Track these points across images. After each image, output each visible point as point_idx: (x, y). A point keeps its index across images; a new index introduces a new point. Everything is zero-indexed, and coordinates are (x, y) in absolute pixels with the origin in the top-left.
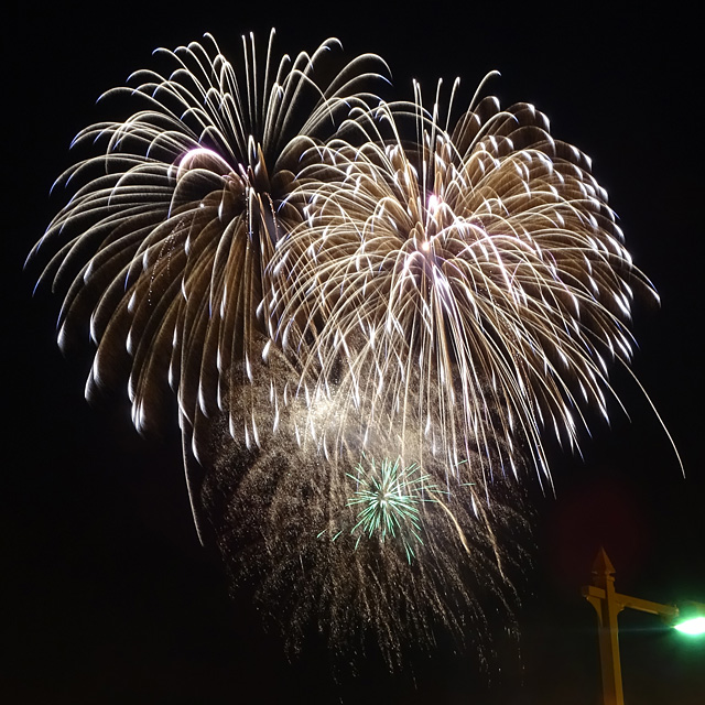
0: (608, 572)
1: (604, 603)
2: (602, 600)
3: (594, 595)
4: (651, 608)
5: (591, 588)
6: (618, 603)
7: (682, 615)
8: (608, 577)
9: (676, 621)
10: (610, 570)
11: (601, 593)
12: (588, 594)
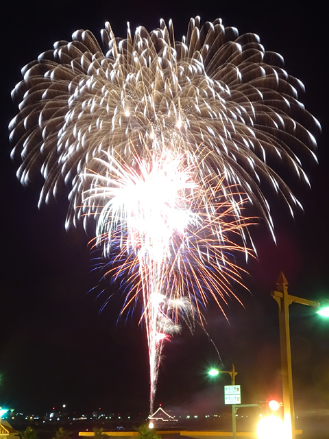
0: (284, 284)
1: (282, 300)
2: (281, 298)
3: (277, 296)
4: (305, 302)
5: (276, 292)
6: (289, 300)
7: (321, 305)
8: (284, 287)
9: (317, 310)
10: (285, 283)
11: (280, 294)
12: (274, 295)
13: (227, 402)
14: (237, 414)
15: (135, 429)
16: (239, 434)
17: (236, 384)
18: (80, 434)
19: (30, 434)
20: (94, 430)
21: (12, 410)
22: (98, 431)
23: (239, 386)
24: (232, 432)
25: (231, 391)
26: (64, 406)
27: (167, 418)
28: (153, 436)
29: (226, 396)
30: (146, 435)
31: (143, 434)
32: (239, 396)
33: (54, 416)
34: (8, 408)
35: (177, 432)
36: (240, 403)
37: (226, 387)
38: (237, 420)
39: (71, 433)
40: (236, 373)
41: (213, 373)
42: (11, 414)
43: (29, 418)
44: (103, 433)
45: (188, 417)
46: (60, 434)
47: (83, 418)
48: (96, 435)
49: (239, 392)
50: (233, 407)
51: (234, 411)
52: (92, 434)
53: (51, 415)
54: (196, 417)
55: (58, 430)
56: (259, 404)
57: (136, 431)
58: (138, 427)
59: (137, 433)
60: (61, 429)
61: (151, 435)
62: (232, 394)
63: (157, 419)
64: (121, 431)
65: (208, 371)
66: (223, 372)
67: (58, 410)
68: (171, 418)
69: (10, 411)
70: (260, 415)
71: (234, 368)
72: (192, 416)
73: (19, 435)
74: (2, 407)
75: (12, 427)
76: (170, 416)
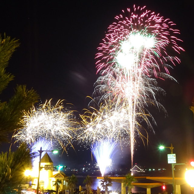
3: (192, 109)
5: (192, 107)
13: (169, 162)
14: (174, 168)
15: (123, 176)
16: (176, 178)
17: (173, 153)
19: (74, 178)
21: (65, 167)
23: (175, 155)
24: (172, 177)
25: (171, 157)
26: (89, 164)
27: (139, 170)
28: (132, 179)
29: (168, 160)
30: (129, 179)
32: (175, 159)
34: (62, 165)
35: (144, 177)
36: (175, 162)
37: (168, 155)
38: (174, 171)
40: (173, 148)
41: (162, 148)
43: (73, 170)
44: (108, 178)
45: (150, 170)
46: (88, 178)
47: (99, 170)
49: (175, 157)
50: (172, 165)
51: (173, 167)
52: (103, 178)
53: (84, 169)
54: (154, 170)
55: (87, 176)
56: (186, 163)
58: (125, 175)
59: (125, 178)
61: (131, 179)
62: (172, 159)
63: (135, 171)
64: (117, 177)
65: (159, 147)
66: (166, 147)
67: (86, 166)
68: (141, 171)
69: (64, 167)
70: (186, 169)
71: (172, 145)
72: (152, 169)
73: (69, 179)
74: (60, 165)
75: (65, 175)
76: (141, 170)
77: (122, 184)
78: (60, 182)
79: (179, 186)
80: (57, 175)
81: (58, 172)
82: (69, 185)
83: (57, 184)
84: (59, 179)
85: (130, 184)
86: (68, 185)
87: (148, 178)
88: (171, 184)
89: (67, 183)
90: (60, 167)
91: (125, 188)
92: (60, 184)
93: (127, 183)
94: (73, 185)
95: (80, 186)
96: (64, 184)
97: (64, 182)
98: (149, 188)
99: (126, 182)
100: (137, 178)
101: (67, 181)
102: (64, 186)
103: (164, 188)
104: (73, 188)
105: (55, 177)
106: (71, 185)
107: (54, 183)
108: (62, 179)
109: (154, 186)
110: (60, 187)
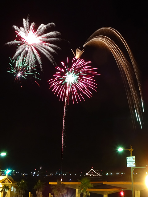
13: (128, 166)
15: (79, 180)
16: (135, 183)
18: (50, 183)
19: (23, 184)
20: (57, 181)
21: (14, 171)
22: (59, 182)
23: (134, 157)
24: (131, 182)
25: (130, 159)
26: (41, 168)
27: (96, 174)
28: (88, 184)
29: (127, 163)
30: (85, 184)
31: (83, 183)
32: (135, 162)
33: (35, 174)
34: (10, 169)
35: (101, 182)
36: (135, 166)
37: (127, 157)
38: (134, 175)
39: (45, 183)
40: (133, 150)
41: (120, 150)
42: (13, 173)
43: (22, 175)
44: (62, 183)
45: (107, 174)
46: (39, 183)
47: (51, 175)
48: (58, 184)
49: (135, 160)
50: (132, 168)
51: (132, 171)
52: (56, 183)
53: (34, 173)
54: (111, 174)
55: (38, 181)
56: (146, 167)
57: (79, 182)
59: (80, 183)
60: (39, 181)
62: (131, 162)
63: (90, 175)
64: (71, 181)
65: (118, 149)
66: (125, 149)
67: (38, 170)
69: (12, 171)
70: (147, 173)
71: (131, 147)
72: (109, 173)
73: (17, 184)
74: (8, 169)
75: (13, 180)
76: (97, 174)
77: (77, 190)
78: (7, 188)
79: (139, 192)
80: (5, 180)
81: (6, 177)
82: (18, 192)
83: (4, 190)
84: (6, 185)
85: (86, 190)
86: (16, 192)
87: (105, 183)
88: (130, 189)
89: (15, 189)
90: (8, 172)
91: (80, 195)
92: (7, 191)
93: (82, 189)
94: (22, 192)
95: (30, 193)
96: (12, 191)
97: (12, 188)
98: (105, 194)
99: (81, 187)
100: (93, 184)
101: (15, 187)
102: (11, 193)
103: (122, 194)
104: (22, 194)
105: (2, 183)
106: (19, 191)
107: (1, 189)
108: (10, 185)
109: (111, 192)
110: (7, 194)
